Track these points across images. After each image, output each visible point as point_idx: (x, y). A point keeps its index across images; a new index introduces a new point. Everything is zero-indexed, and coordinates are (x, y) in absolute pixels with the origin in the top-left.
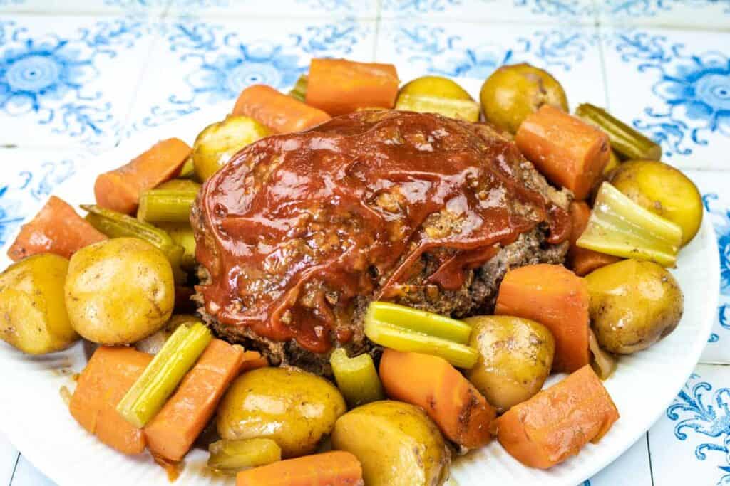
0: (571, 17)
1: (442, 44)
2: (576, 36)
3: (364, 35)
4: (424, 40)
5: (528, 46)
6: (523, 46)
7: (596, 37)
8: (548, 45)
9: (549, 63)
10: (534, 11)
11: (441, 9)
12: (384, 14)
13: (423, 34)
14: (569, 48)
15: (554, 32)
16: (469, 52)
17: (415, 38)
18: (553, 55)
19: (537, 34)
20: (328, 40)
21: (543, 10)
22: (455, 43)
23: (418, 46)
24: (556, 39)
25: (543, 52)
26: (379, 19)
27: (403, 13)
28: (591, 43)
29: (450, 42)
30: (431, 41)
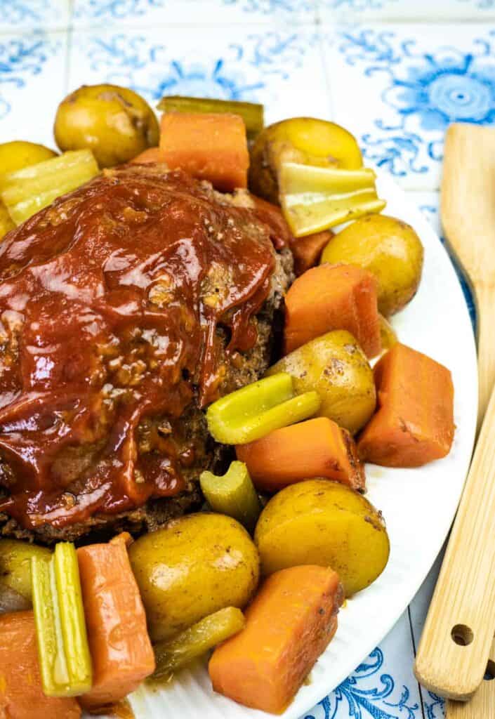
0: (288, 15)
1: (144, 56)
2: (294, 38)
3: (54, 51)
4: (123, 53)
5: (241, 52)
6: (235, 53)
7: (316, 37)
8: (263, 51)
9: (265, 73)
10: (246, 10)
11: (141, 13)
12: (77, 23)
13: (121, 45)
14: (287, 53)
15: (269, 34)
16: (175, 64)
17: (113, 50)
18: (269, 61)
19: (250, 37)
20: (13, 60)
21: (255, 7)
22: (158, 54)
23: (116, 61)
24: (271, 43)
25: (259, 59)
26: (70, 29)
27: (98, 20)
28: (311, 44)
29: (152, 53)
30: (130, 53)
